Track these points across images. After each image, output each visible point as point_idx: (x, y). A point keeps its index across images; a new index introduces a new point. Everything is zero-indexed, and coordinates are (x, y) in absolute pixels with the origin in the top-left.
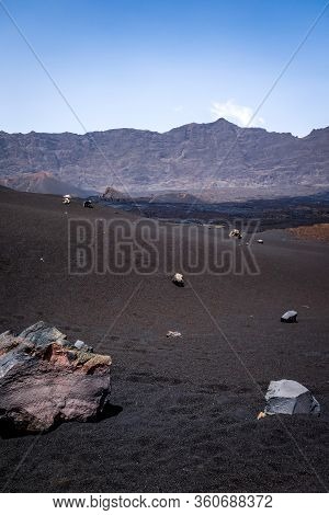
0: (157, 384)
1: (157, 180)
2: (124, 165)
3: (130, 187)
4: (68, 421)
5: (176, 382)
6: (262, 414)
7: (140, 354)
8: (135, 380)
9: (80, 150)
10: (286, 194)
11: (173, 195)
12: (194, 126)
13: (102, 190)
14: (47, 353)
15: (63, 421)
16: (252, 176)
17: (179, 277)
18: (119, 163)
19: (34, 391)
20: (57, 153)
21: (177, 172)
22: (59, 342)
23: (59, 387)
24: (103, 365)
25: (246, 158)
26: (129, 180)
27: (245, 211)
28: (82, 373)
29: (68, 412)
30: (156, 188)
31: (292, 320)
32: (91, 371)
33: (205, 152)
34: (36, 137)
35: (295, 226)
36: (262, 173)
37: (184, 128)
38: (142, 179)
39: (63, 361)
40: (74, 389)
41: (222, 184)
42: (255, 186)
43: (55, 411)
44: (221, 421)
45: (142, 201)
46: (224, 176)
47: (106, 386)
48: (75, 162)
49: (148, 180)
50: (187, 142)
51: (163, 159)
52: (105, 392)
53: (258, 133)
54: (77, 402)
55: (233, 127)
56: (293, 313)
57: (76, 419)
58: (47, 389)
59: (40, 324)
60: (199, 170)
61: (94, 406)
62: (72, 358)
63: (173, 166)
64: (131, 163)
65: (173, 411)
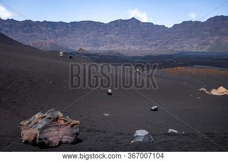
0: (97, 133)
1: (103, 45)
2: (87, 38)
3: (91, 48)
4: (64, 143)
5: (105, 132)
6: (132, 142)
7: (92, 123)
8: (89, 131)
9: (67, 30)
10: (162, 53)
11: (110, 52)
12: (121, 20)
13: (77, 49)
14: (57, 119)
15: (62, 143)
16: (147, 45)
17: (110, 91)
18: (86, 36)
19: (52, 133)
20: (56, 31)
21: (113, 42)
22: (61, 116)
23: (61, 132)
24: (76, 124)
25: (144, 36)
26: (90, 44)
27: (143, 60)
28: (69, 127)
29: (64, 140)
30: (103, 49)
31: (156, 110)
32: (72, 126)
33: (126, 33)
34: (46, 24)
35: (166, 68)
36: (151, 43)
37: (116, 21)
38: (96, 45)
39: (62, 122)
40: (66, 132)
41: (133, 47)
42: (148, 49)
43: (60, 140)
44: (118, 144)
45: (96, 55)
46: (134, 44)
47: (77, 132)
48: (65, 36)
49: (99, 45)
50: (117, 28)
51: (106, 36)
52: (77, 134)
53: (149, 25)
54: (67, 137)
55: (138, 22)
56: (156, 107)
57: (67, 143)
58: (56, 132)
59: (53, 109)
60: (122, 41)
61: (73, 139)
62: (65, 121)
63: (111, 39)
64: (91, 37)
65: (102, 141)
